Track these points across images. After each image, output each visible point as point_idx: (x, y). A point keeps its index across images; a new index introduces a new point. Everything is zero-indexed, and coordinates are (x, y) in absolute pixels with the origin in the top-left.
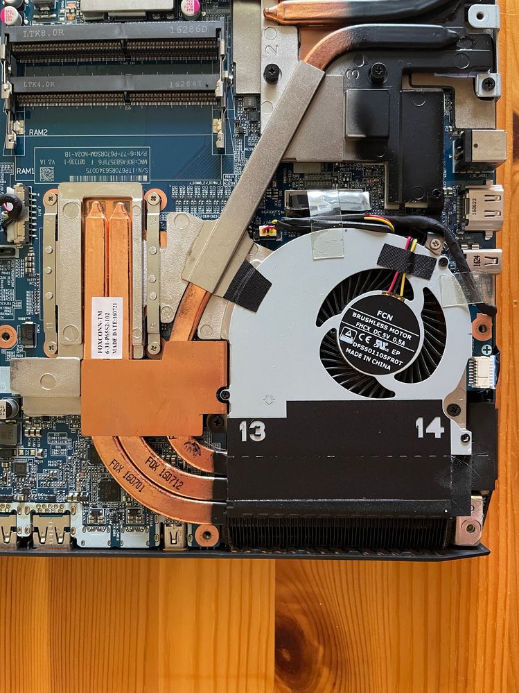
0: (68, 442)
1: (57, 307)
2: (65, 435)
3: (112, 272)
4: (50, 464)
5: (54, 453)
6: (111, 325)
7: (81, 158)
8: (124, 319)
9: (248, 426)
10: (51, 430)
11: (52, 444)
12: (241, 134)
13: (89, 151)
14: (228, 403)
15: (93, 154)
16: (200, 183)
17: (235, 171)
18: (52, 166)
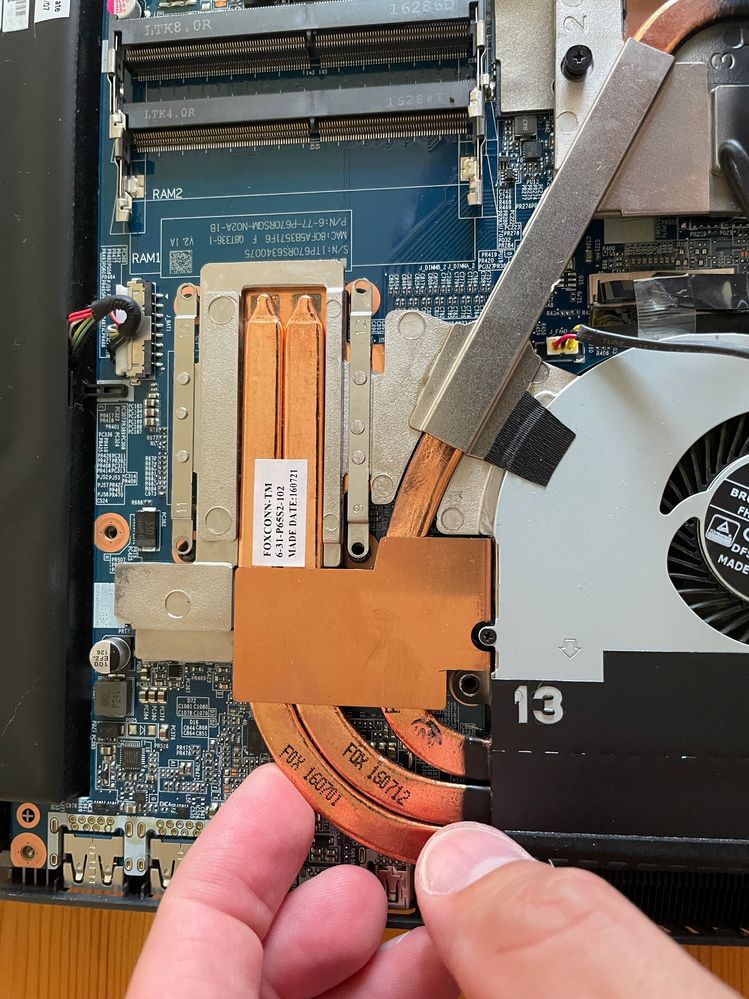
0: (210, 714)
1: (195, 476)
2: (205, 702)
3: (290, 416)
4: (180, 750)
5: (187, 732)
6: (287, 507)
7: (238, 233)
8: (309, 498)
9: (531, 694)
10: (183, 693)
11: (183, 716)
12: (510, 182)
13: (250, 220)
14: (492, 651)
15: (256, 225)
16: (438, 267)
17: (499, 245)
18: (188, 248)
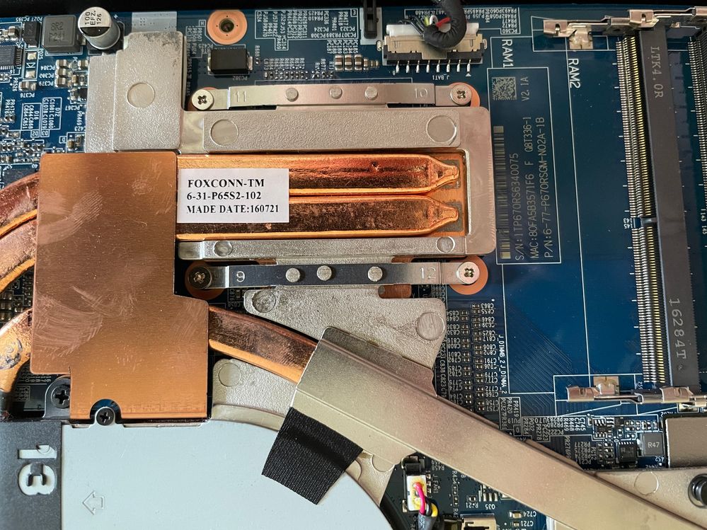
0: (44, 131)
1: (273, 107)
2: (56, 124)
4: (11, 103)
5: (27, 109)
6: (239, 202)
7: (535, 146)
9: (50, 462)
10: (66, 103)
11: (43, 105)
13: (548, 158)
14: (90, 421)
15: (543, 165)
16: (502, 354)
17: (526, 418)
18: (519, 96)
